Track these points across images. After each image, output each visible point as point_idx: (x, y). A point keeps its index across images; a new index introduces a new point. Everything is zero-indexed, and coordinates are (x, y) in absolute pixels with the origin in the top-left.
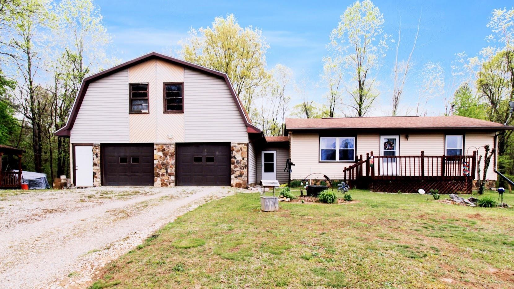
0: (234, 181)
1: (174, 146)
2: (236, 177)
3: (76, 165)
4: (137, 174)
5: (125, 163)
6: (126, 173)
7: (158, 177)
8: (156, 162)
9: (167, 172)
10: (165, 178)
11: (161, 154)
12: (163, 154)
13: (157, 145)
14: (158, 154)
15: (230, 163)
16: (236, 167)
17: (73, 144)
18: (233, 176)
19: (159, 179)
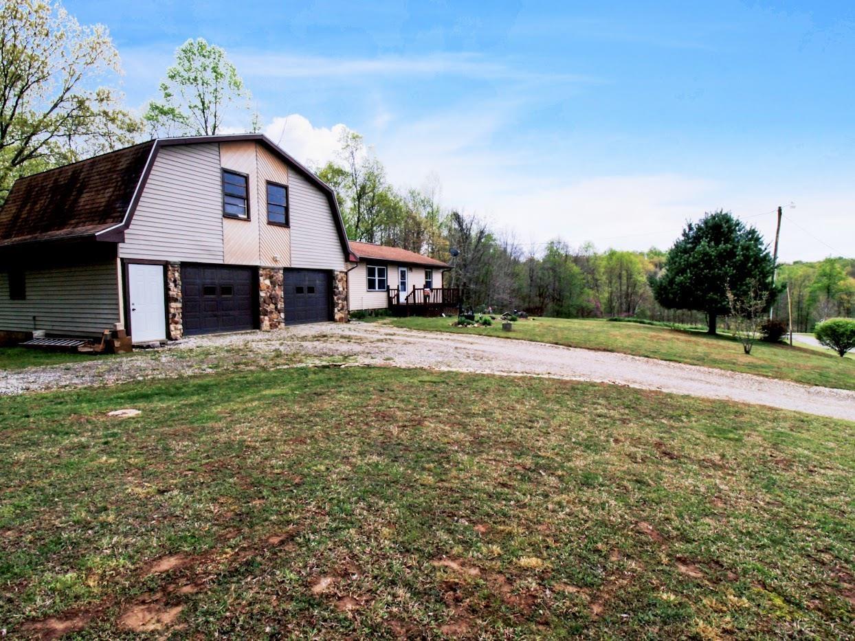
0: (337, 317)
1: (281, 272)
2: (339, 311)
3: (132, 301)
4: (231, 313)
5: (212, 296)
6: (215, 313)
7: (266, 315)
8: (262, 294)
9: (276, 308)
10: (275, 315)
11: (268, 282)
12: (271, 282)
13: (264, 268)
14: (265, 282)
15: (334, 293)
16: (338, 299)
17: (122, 259)
18: (336, 310)
19: (266, 318)
